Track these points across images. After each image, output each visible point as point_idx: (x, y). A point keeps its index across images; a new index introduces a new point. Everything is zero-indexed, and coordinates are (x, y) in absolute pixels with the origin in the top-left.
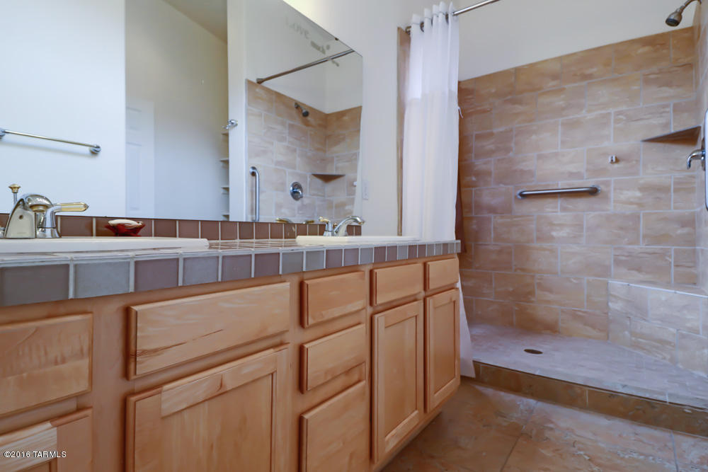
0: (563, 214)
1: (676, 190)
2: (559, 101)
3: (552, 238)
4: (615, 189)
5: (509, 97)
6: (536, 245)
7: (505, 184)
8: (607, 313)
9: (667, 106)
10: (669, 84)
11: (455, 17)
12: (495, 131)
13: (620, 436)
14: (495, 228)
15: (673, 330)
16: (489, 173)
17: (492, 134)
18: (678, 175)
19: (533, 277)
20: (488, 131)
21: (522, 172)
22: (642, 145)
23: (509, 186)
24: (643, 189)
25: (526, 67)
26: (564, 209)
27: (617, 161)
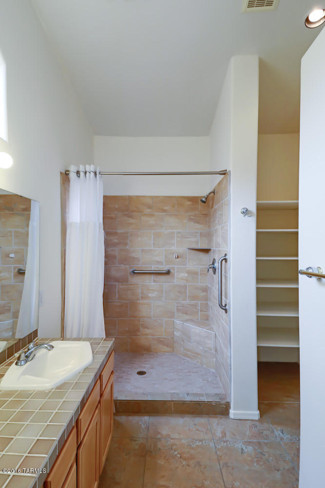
0: (154, 284)
1: (201, 274)
2: (152, 221)
3: (149, 298)
4: (177, 272)
5: (126, 213)
6: (141, 301)
7: (124, 264)
8: (173, 338)
9: (197, 233)
10: (198, 223)
11: (100, 175)
12: (118, 232)
13: (189, 429)
14: (119, 292)
15: (201, 348)
16: (115, 257)
17: (116, 233)
18: (201, 267)
19: (139, 320)
20: (115, 231)
21: (133, 258)
22: (188, 250)
23: (126, 266)
24: (188, 272)
25: (135, 198)
26: (154, 281)
27: (178, 257)
